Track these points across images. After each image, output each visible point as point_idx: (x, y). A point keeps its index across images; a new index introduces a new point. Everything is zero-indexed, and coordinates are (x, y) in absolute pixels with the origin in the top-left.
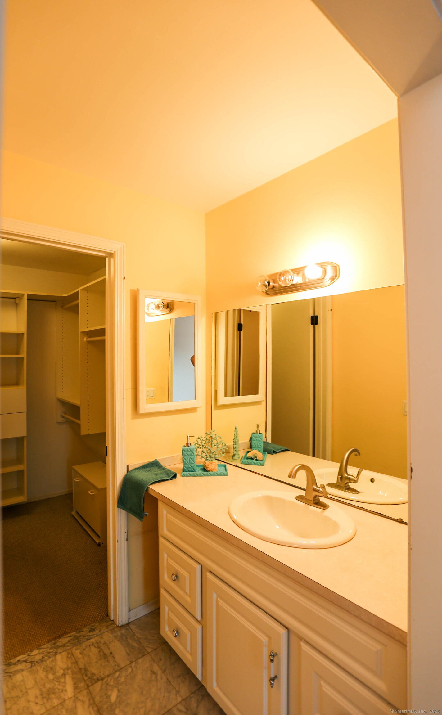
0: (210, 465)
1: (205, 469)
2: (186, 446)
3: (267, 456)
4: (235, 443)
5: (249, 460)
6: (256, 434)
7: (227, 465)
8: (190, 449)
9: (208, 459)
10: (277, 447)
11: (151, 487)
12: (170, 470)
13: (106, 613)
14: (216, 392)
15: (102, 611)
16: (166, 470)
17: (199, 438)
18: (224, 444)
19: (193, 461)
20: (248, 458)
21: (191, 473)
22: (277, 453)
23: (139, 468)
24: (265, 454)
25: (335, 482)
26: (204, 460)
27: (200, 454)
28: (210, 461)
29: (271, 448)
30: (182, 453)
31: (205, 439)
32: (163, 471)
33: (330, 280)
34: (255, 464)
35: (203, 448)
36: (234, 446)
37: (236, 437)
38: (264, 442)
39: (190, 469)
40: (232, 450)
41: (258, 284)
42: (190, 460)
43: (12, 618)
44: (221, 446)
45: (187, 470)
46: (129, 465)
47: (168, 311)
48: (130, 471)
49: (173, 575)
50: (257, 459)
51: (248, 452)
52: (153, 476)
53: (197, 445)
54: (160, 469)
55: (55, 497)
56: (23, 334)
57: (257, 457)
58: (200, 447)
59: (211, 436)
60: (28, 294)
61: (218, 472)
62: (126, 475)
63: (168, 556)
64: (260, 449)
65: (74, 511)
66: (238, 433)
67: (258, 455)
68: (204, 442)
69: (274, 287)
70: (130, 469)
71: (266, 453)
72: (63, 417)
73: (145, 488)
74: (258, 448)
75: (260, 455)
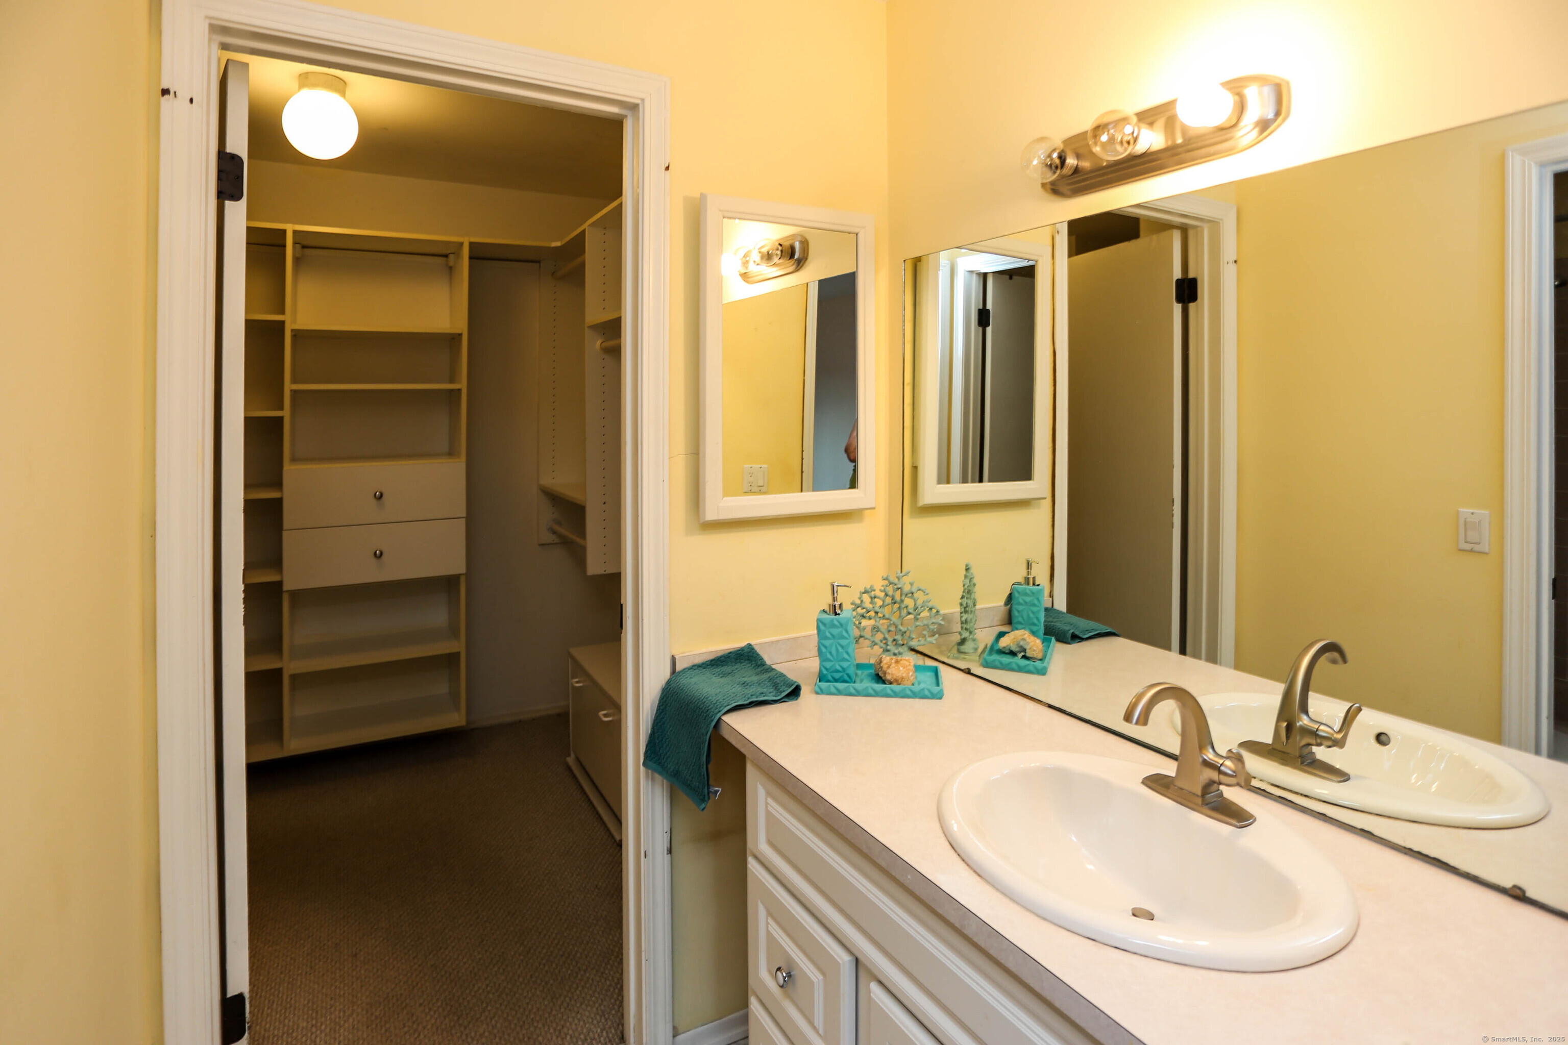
0: (893, 665)
1: (879, 678)
2: (828, 612)
3: (1054, 646)
4: (965, 610)
5: (1003, 655)
6: (1025, 586)
7: (942, 669)
8: (839, 622)
9: (888, 647)
10: (1082, 624)
11: (727, 719)
12: (785, 676)
13: (619, 1032)
14: (915, 468)
15: (609, 1023)
16: (772, 674)
17: (866, 592)
18: (934, 611)
19: (848, 653)
20: (1001, 652)
21: (841, 686)
22: (1082, 639)
23: (703, 664)
24: (1050, 641)
25: (1269, 740)
26: (877, 650)
27: (867, 633)
28: (895, 654)
29: (1067, 628)
30: (815, 632)
31: (882, 595)
32: (766, 676)
33: (1256, 131)
34: (1020, 669)
35: (878, 620)
36: (961, 617)
37: (968, 592)
38: (1046, 609)
39: (837, 676)
40: (957, 627)
41: (1032, 162)
42: (837, 651)
43: (398, 1014)
44: (925, 614)
45: (830, 678)
46: (676, 657)
47: (793, 265)
48: (679, 672)
49: (779, 969)
50: (1028, 655)
51: (1001, 635)
52: (738, 689)
53: (859, 610)
54: (759, 669)
55: (534, 719)
56: (460, 335)
57: (1027, 651)
58: (868, 615)
59: (899, 586)
60: (471, 244)
61: (916, 688)
62: (668, 683)
63: (770, 914)
64: (1035, 628)
65: (573, 755)
66: (975, 581)
67: (1028, 643)
68: (879, 602)
69: (1076, 170)
70: (679, 668)
71: (1053, 639)
72: (554, 532)
73: (712, 720)
74: (1029, 625)
75: (1034, 644)
